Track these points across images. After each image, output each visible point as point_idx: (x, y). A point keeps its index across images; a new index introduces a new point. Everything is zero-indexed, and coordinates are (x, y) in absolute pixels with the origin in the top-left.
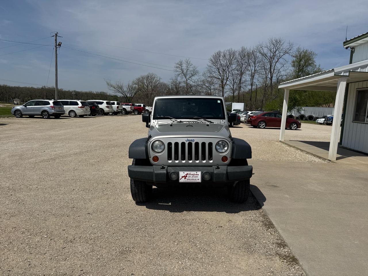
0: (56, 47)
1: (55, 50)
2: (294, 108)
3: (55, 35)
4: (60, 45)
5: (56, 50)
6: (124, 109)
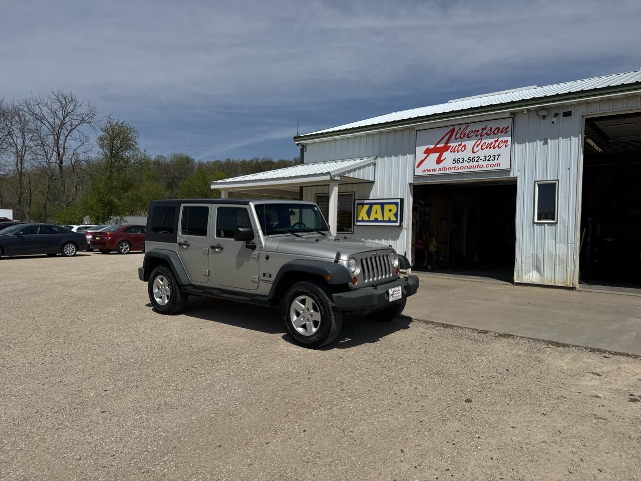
2: (110, 219)
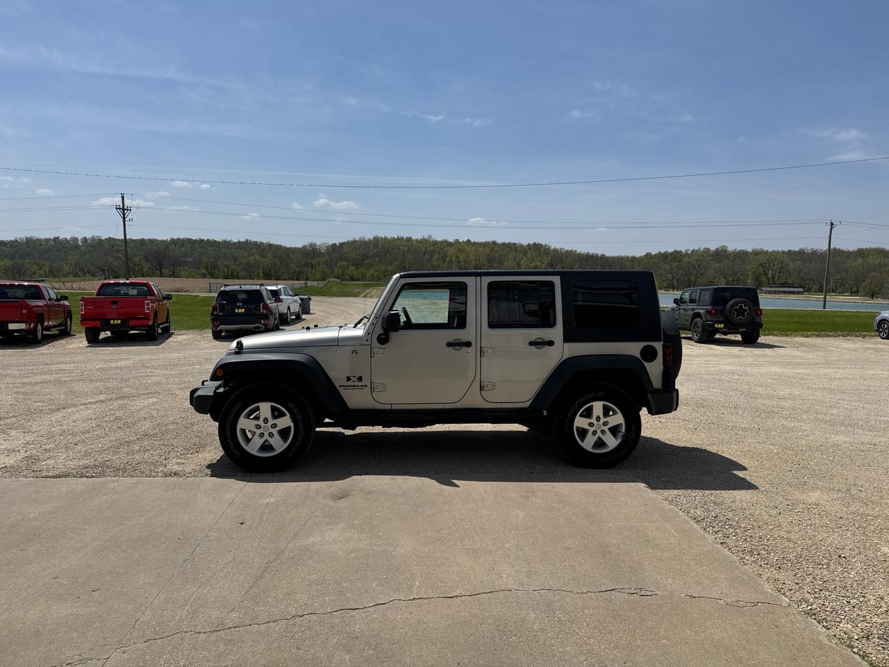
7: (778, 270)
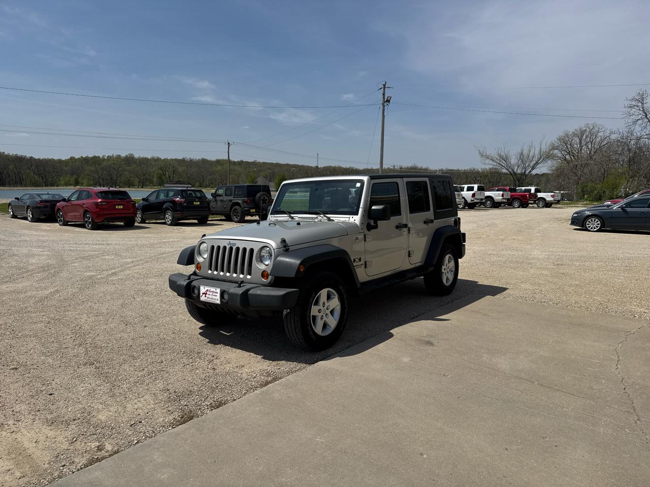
0: (383, 104)
1: (381, 110)
3: (382, 86)
4: (388, 101)
5: (384, 110)
6: (490, 198)
7: (172, 172)
